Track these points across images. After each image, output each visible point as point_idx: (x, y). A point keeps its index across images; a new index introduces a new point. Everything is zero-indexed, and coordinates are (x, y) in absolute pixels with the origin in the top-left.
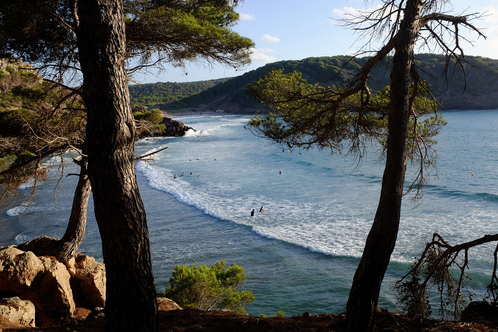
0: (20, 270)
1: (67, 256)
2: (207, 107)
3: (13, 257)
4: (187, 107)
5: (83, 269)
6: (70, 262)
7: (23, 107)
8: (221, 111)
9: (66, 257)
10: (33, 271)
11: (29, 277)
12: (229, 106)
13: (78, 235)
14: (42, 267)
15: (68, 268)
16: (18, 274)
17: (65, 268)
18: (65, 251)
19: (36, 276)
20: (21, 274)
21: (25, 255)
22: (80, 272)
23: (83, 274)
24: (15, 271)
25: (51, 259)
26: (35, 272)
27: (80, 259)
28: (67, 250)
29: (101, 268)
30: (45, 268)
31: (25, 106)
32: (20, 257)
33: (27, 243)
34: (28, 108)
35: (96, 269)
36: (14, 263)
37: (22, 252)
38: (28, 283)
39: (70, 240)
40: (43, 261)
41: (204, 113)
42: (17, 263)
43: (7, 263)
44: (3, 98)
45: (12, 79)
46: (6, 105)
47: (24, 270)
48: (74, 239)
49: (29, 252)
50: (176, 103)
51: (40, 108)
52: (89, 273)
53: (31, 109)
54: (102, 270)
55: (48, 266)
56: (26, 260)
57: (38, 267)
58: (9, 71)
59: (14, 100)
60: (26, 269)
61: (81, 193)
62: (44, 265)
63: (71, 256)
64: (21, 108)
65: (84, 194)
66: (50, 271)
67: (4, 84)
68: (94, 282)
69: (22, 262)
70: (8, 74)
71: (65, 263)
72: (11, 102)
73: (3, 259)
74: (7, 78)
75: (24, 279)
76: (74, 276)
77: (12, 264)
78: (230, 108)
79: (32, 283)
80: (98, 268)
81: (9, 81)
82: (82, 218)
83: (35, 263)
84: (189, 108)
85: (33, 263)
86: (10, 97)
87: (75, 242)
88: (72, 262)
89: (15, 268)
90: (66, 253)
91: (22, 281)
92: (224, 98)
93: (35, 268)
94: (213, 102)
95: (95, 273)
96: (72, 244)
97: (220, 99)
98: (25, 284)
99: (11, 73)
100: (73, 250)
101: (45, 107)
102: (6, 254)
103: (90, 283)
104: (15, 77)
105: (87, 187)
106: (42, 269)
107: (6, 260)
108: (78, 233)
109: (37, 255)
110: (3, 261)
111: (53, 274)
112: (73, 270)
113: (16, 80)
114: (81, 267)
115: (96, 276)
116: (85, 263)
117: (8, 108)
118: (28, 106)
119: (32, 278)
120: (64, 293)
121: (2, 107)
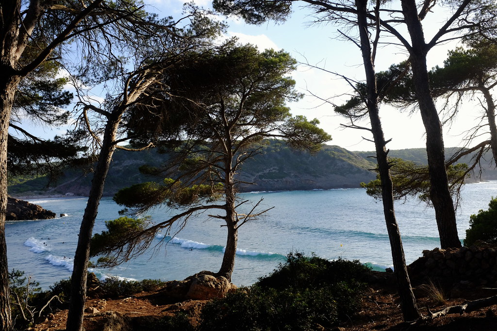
2: (55, 190)
4: (32, 190)
8: (71, 194)
12: (80, 188)
41: (53, 196)
50: (20, 186)
78: (81, 191)
84: (35, 191)
92: (73, 180)
94: (62, 185)
97: (69, 182)
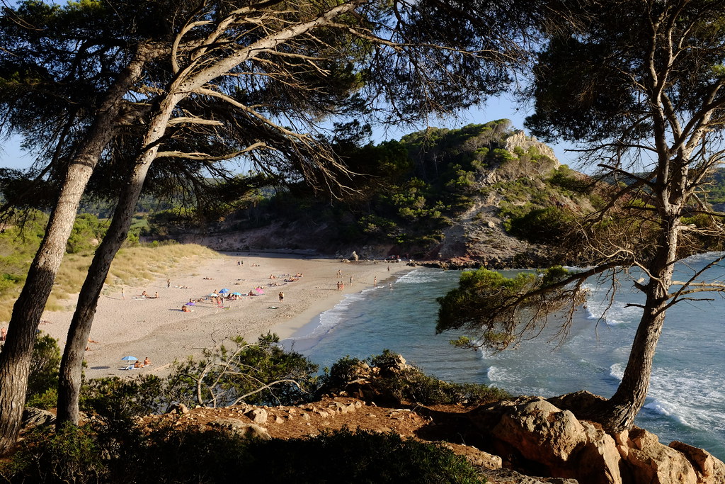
0: (555, 434)
1: (619, 427)
3: (547, 415)
5: (640, 450)
6: (621, 436)
7: (531, 201)
9: (616, 428)
10: (571, 440)
11: (565, 447)
13: (637, 397)
14: (584, 436)
15: (618, 444)
16: (552, 440)
17: (614, 443)
18: (615, 419)
19: (575, 448)
20: (555, 441)
21: (563, 415)
22: (636, 454)
23: (640, 458)
24: (549, 435)
25: (596, 427)
26: (574, 442)
27: (635, 434)
28: (618, 417)
29: (669, 454)
30: (589, 438)
31: (534, 200)
32: (555, 416)
33: (561, 397)
34: (538, 204)
35: (660, 454)
36: (548, 424)
37: (557, 410)
38: (565, 457)
39: (624, 404)
40: (586, 428)
42: (552, 425)
43: (539, 422)
44: (507, 189)
45: (520, 164)
46: (510, 198)
47: (560, 435)
48: (630, 402)
49: (568, 412)
51: (554, 203)
52: (650, 458)
53: (542, 204)
54: (670, 457)
55: (592, 436)
56: (563, 422)
57: (579, 435)
58: (517, 154)
59: (520, 192)
60: (562, 434)
61: (647, 334)
62: (587, 434)
63: (624, 428)
64: (529, 202)
65: (650, 337)
66: (596, 444)
67: (509, 171)
68: (657, 475)
69: (559, 424)
70: (516, 157)
71: (614, 437)
72: (517, 195)
73: (534, 415)
74: (514, 163)
75: (559, 450)
76: (626, 458)
77: (545, 425)
79: (569, 457)
80: (663, 454)
81: (516, 166)
82: (645, 372)
83: (576, 430)
85: (573, 428)
86: (516, 188)
87: (630, 408)
88: (624, 436)
89: (549, 430)
90: (617, 421)
91: (556, 451)
93: (574, 437)
95: (659, 460)
96: (627, 410)
98: (560, 457)
99: (519, 156)
100: (628, 418)
101: (560, 202)
102: (538, 409)
103: (650, 474)
104: (525, 161)
105: (655, 327)
106: (583, 440)
107: (537, 418)
108: (638, 395)
109: (578, 418)
110: (534, 419)
111: (600, 449)
112: (625, 449)
113: (525, 165)
114: (638, 447)
115: (661, 466)
116: (644, 442)
117: (513, 203)
118: (538, 201)
119: (570, 449)
120: (613, 481)
121: (506, 202)
